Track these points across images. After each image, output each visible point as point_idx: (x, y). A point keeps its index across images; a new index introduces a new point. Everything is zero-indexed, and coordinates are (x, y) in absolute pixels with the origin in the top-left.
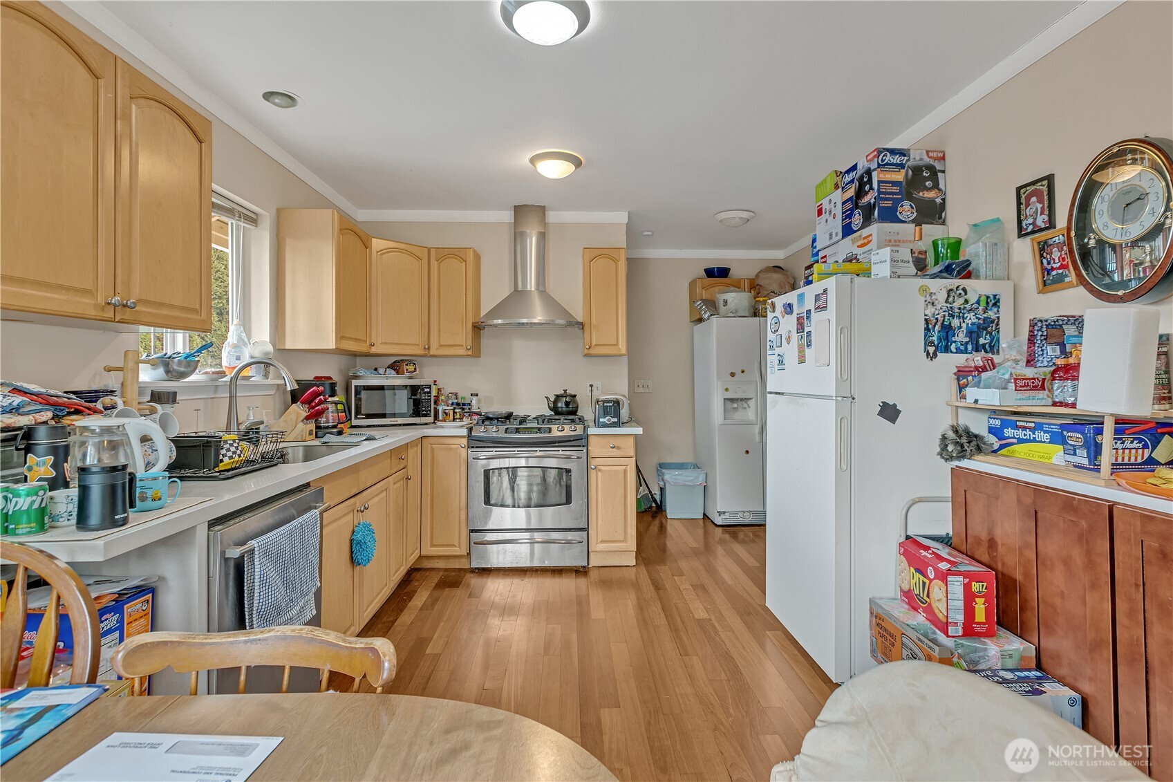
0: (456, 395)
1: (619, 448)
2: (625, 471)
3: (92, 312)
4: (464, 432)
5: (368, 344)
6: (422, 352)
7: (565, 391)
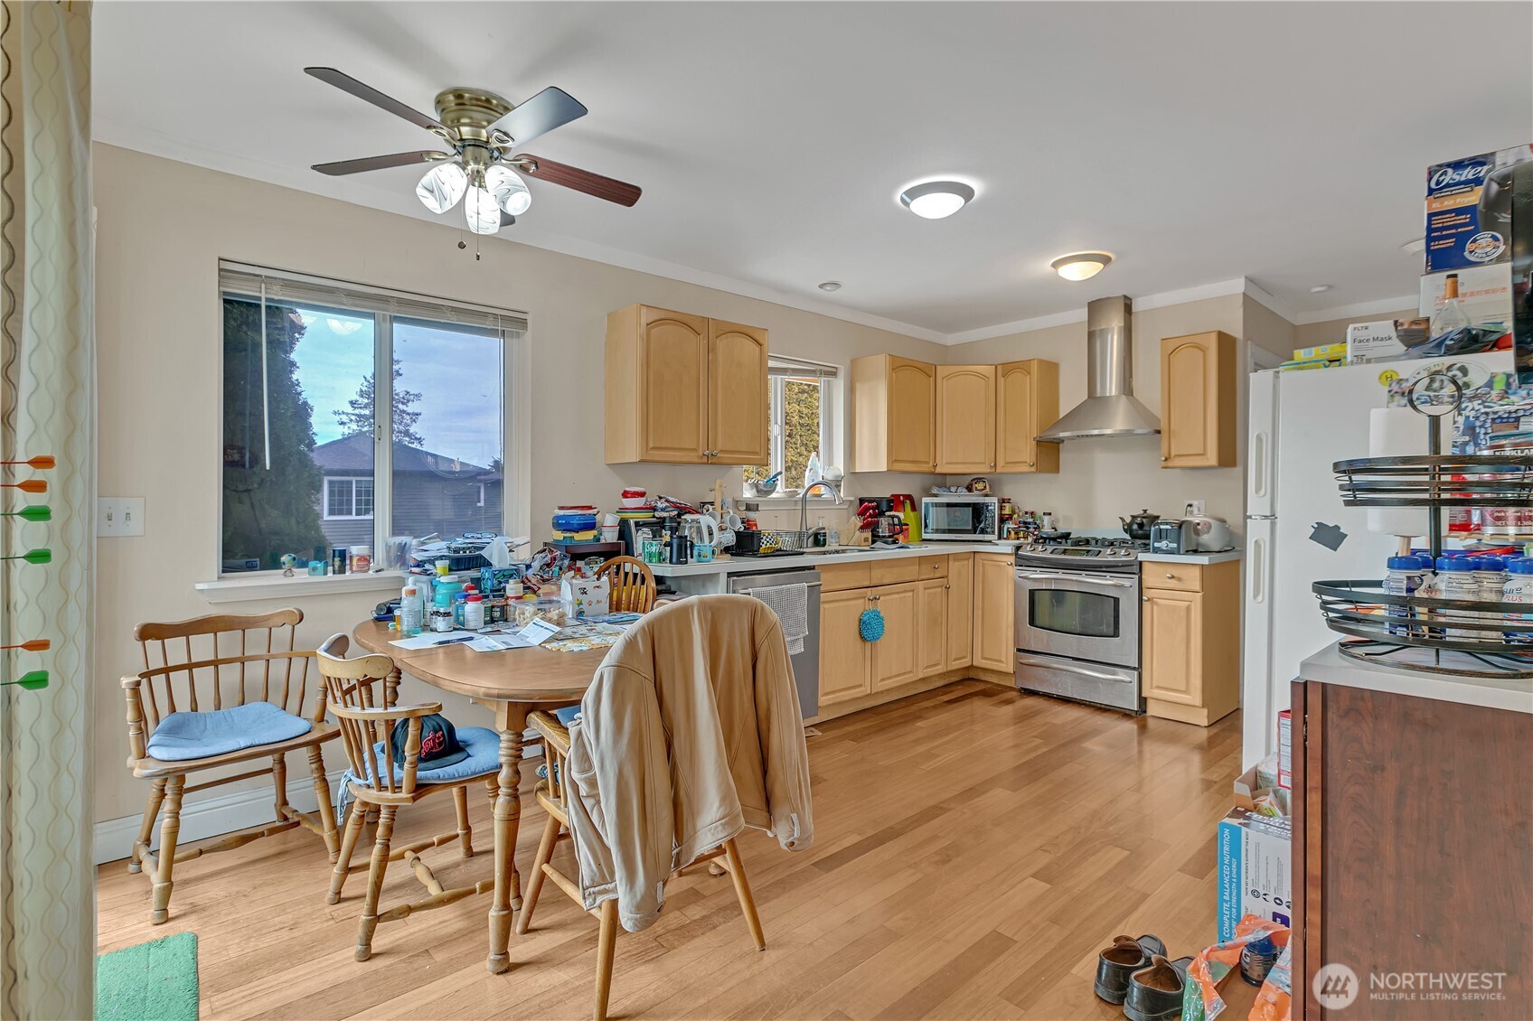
0: (1032, 513)
1: (1179, 579)
2: (1188, 609)
4: (1010, 550)
5: (931, 464)
6: (988, 470)
7: (1145, 511)
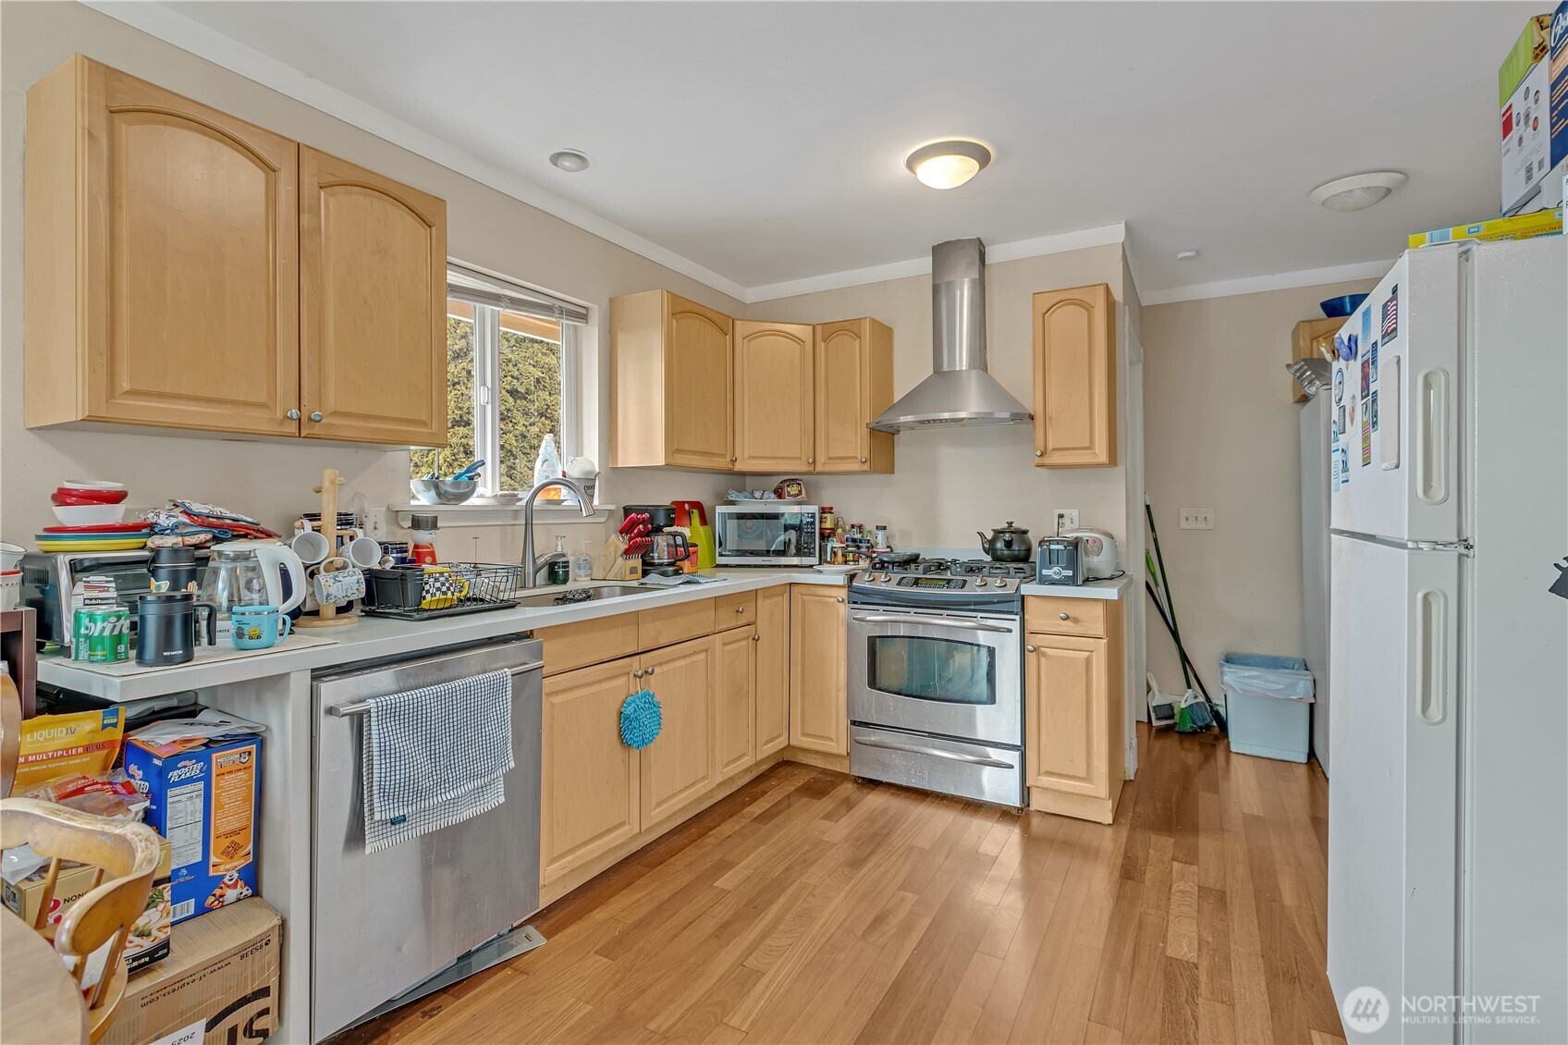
0: (860, 527)
1: (1076, 620)
2: (1088, 661)
3: (266, 427)
4: (841, 580)
5: (728, 459)
6: (805, 468)
7: (1010, 524)
